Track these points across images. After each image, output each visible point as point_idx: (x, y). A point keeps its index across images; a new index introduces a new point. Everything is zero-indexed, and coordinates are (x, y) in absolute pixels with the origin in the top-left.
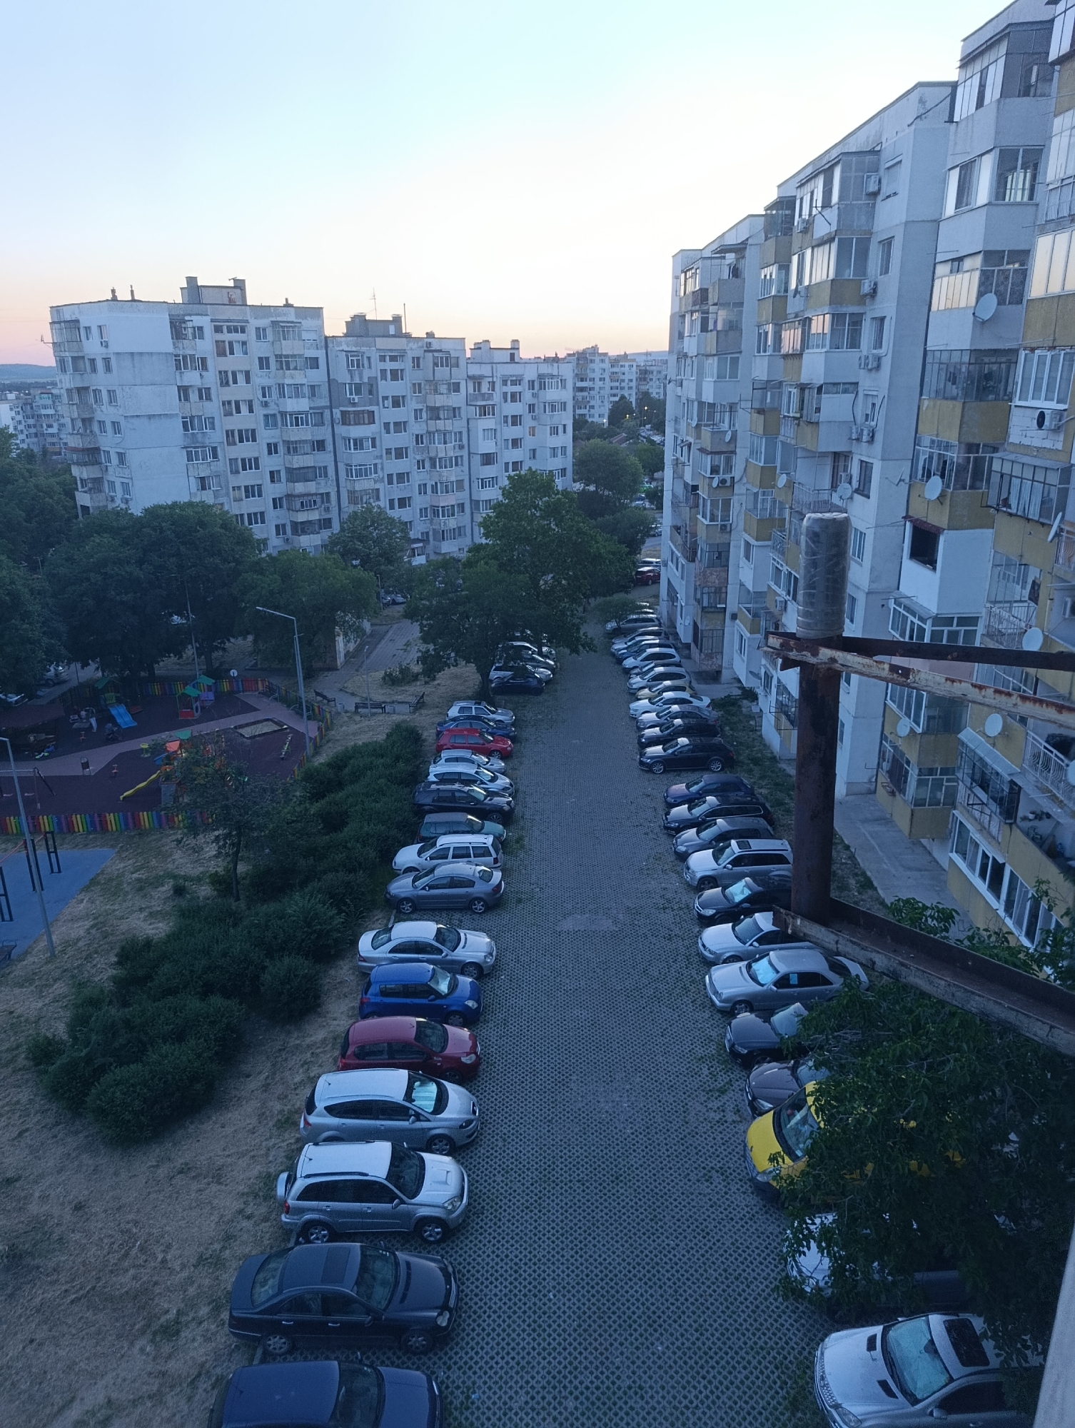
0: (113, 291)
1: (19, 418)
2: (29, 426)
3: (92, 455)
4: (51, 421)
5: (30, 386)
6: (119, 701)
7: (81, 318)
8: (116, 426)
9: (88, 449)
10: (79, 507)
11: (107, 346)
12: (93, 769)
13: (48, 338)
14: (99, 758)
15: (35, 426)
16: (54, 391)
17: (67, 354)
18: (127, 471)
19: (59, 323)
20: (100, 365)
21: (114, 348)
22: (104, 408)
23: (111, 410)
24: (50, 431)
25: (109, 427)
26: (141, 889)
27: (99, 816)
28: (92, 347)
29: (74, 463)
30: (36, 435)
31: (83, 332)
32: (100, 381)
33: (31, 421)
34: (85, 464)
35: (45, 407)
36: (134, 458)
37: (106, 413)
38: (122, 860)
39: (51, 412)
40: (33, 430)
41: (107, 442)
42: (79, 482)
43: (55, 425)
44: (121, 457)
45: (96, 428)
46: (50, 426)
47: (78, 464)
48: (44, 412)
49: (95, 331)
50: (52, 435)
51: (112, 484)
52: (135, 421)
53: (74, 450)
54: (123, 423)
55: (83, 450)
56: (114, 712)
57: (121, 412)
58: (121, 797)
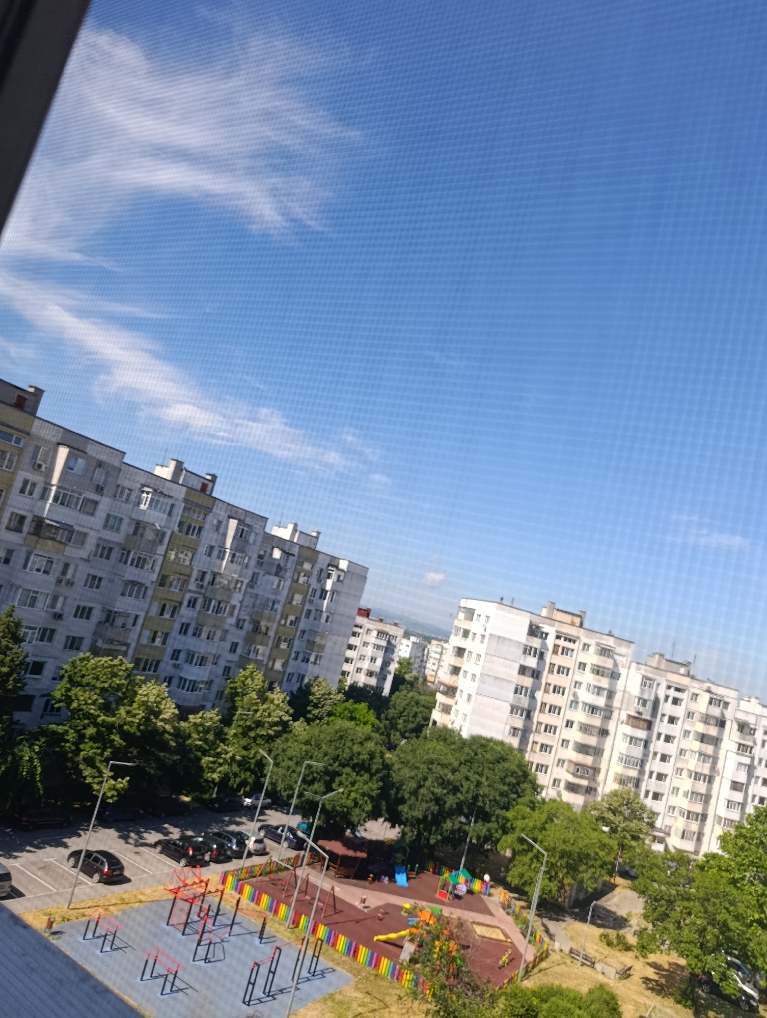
3: (451, 690)
6: (403, 863)
7: (477, 609)
9: (451, 686)
10: (431, 720)
11: (486, 629)
12: (367, 906)
17: (462, 626)
18: (469, 707)
20: (478, 638)
21: (490, 630)
22: (470, 664)
23: (475, 666)
25: (469, 676)
27: (356, 945)
28: (477, 627)
29: (439, 692)
31: (475, 616)
32: (475, 647)
34: (446, 694)
37: (471, 667)
38: (357, 990)
41: (464, 685)
42: (438, 704)
44: (469, 697)
45: (461, 674)
47: (442, 693)
49: (482, 618)
51: (457, 712)
52: (486, 677)
53: (443, 684)
54: (479, 676)
55: (447, 685)
56: (397, 870)
57: (480, 669)
58: (376, 938)
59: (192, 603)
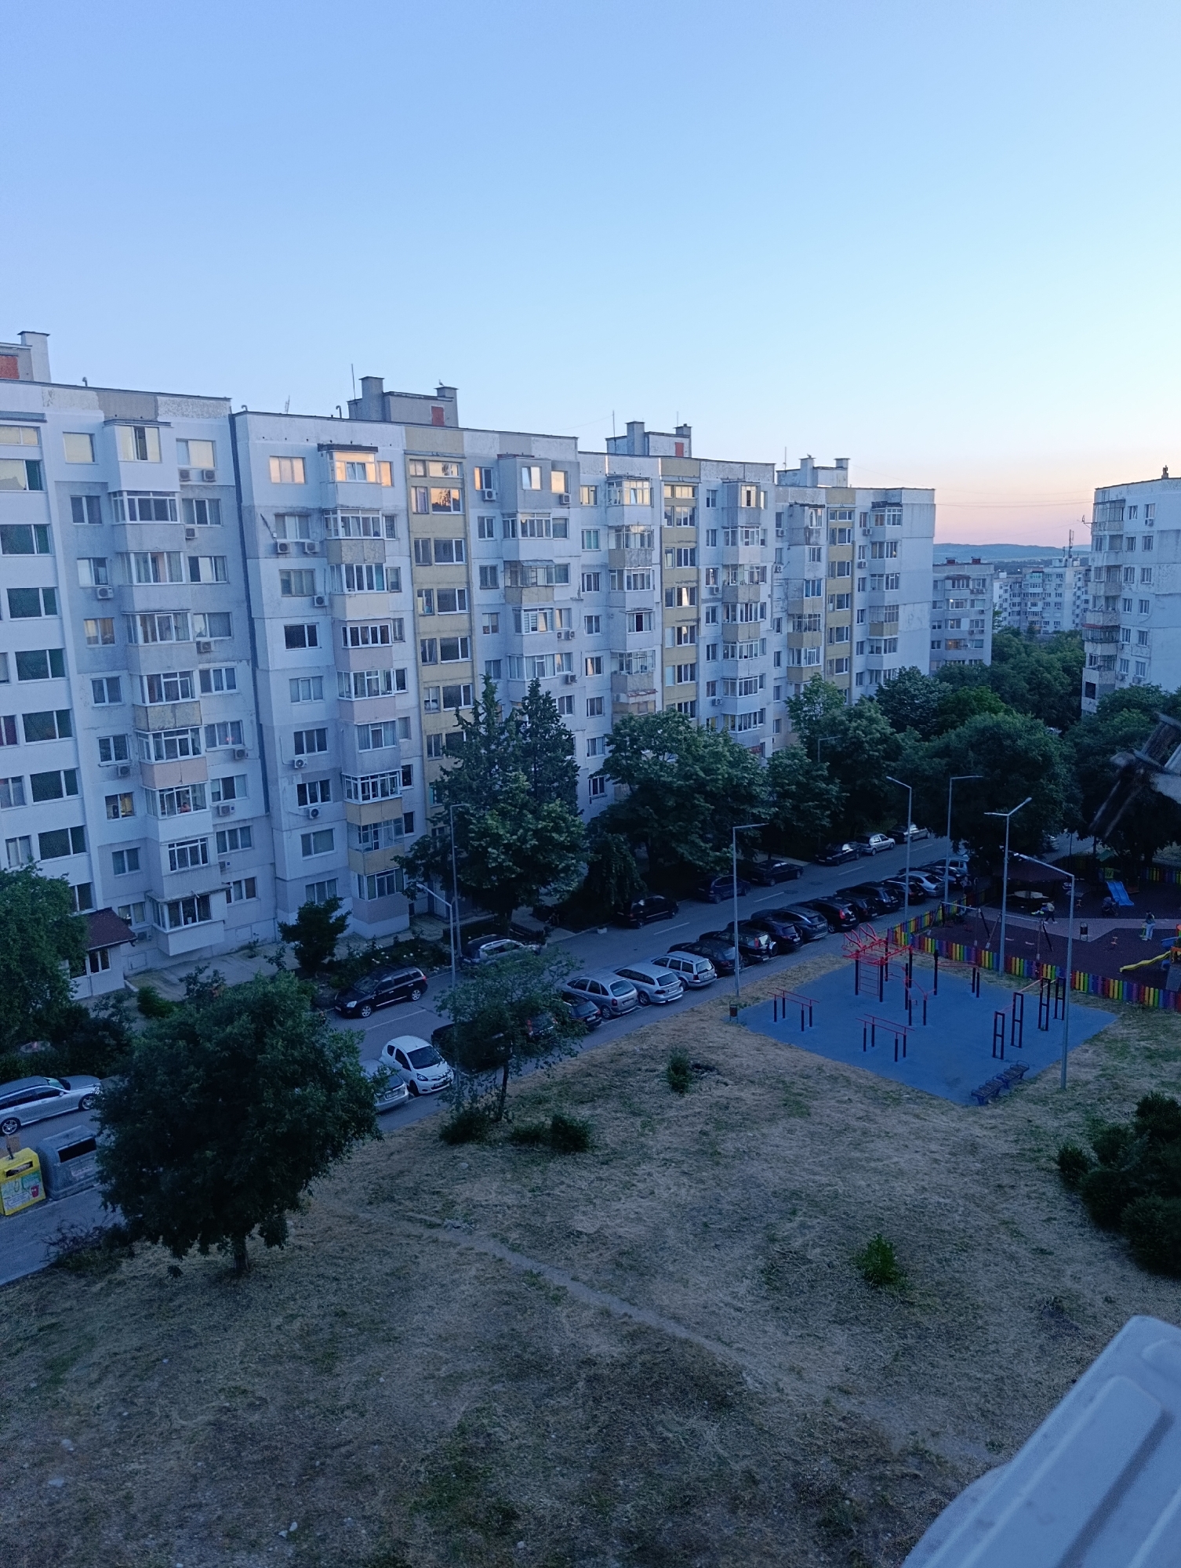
0: (1165, 469)
1: (1007, 596)
2: (1014, 605)
3: (1110, 633)
4: (1036, 600)
5: (1023, 565)
6: (1117, 878)
7: (1127, 498)
8: (1144, 605)
9: (1108, 627)
10: (1084, 684)
11: (1151, 525)
12: (1091, 937)
13: (1090, 519)
14: (1099, 928)
15: (1020, 604)
16: (1046, 570)
17: (1106, 533)
18: (1145, 651)
19: (1103, 503)
20: (1139, 543)
21: (1159, 525)
22: (1133, 586)
23: (1142, 588)
24: (1034, 609)
25: (1135, 606)
26: (1150, 1057)
27: (1104, 980)
28: (1134, 526)
29: (1088, 640)
30: (1019, 613)
31: (1126, 510)
32: (1137, 559)
33: (1017, 600)
34: (1102, 641)
35: (1034, 586)
36: (1157, 637)
37: (1135, 590)
38: (1126, 1026)
39: (1038, 590)
40: (1017, 609)
41: (1130, 620)
42: (1088, 659)
43: (1040, 604)
44: (1143, 636)
45: (1120, 605)
46: (1034, 605)
47: (1093, 640)
48: (1032, 590)
49: (1141, 511)
50: (1035, 614)
51: (1126, 663)
52: (1165, 600)
53: (1093, 627)
54: (1152, 601)
55: (1102, 628)
56: (1111, 887)
57: (1153, 590)
58: (1121, 969)
59: (712, 616)
